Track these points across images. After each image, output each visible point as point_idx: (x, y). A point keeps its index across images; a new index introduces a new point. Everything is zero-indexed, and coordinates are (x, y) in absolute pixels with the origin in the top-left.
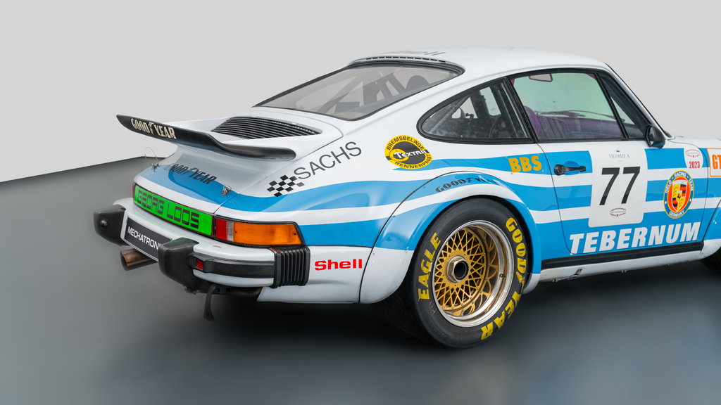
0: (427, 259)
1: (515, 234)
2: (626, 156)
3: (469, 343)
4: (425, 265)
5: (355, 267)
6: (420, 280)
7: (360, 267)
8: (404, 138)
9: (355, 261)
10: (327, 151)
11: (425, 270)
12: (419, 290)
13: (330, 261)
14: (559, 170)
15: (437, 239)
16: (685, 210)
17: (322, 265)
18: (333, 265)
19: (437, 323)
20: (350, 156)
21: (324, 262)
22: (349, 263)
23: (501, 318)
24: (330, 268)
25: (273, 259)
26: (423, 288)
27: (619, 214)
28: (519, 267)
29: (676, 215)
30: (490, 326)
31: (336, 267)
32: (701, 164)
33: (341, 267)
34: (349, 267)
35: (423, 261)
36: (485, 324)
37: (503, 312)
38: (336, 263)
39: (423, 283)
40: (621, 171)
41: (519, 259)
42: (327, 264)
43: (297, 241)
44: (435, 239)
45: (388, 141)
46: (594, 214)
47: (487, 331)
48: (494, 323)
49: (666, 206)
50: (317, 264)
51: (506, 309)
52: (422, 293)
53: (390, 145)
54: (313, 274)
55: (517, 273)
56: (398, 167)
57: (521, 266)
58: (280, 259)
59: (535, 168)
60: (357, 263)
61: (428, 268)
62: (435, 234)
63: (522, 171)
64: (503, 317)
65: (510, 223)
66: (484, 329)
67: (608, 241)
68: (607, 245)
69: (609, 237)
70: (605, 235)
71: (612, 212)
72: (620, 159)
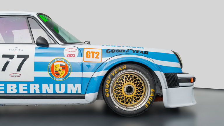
2: (21, 50)
16: (66, 77)
27: (16, 76)
29: (60, 79)
32: (76, 55)
40: (16, 56)
49: (50, 74)
67: (12, 88)
68: (12, 90)
69: (12, 87)
70: (9, 86)
71: (11, 75)
72: (16, 51)
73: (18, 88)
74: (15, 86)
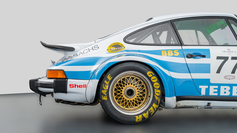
0: (105, 84)
1: (152, 78)
2: (234, 52)
3: (130, 122)
4: (104, 86)
5: (84, 87)
6: (102, 92)
7: (86, 87)
8: (117, 43)
9: (84, 85)
10: (87, 48)
11: (104, 88)
12: (102, 96)
13: (75, 85)
14: (190, 56)
15: (110, 76)
17: (72, 86)
18: (76, 86)
19: (111, 111)
20: (94, 50)
21: (73, 85)
22: (82, 86)
23: (146, 114)
24: (75, 87)
25: (53, 82)
26: (104, 95)
27: (230, 78)
28: (156, 93)
30: (140, 116)
31: (78, 87)
33: (80, 87)
34: (82, 87)
35: (104, 84)
36: (138, 115)
37: (148, 111)
38: (78, 86)
39: (104, 93)
40: (230, 58)
41: (155, 89)
42: (74, 86)
43: (64, 77)
44: (109, 76)
45: (110, 44)
46: (213, 77)
47: (139, 118)
48: (142, 116)
50: (70, 85)
51: (149, 110)
52: (103, 97)
53: (110, 46)
54: (69, 89)
55: (155, 95)
56: (108, 52)
57: (157, 92)
58: (55, 82)
59: (175, 55)
60: (85, 86)
61: (106, 87)
62: (109, 75)
63: (167, 56)
64: (147, 113)
65: (149, 73)
66: (137, 117)
67: (225, 91)
68: (225, 93)
69: (225, 89)
70: (222, 88)
71: (225, 77)
72: (230, 53)
73: (231, 91)
74: (228, 88)
